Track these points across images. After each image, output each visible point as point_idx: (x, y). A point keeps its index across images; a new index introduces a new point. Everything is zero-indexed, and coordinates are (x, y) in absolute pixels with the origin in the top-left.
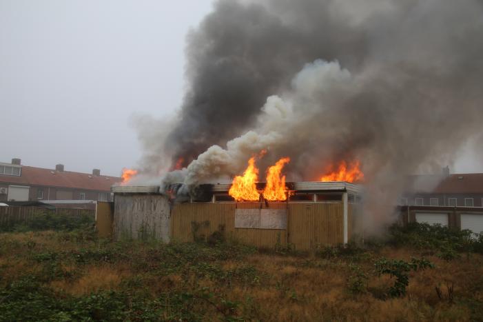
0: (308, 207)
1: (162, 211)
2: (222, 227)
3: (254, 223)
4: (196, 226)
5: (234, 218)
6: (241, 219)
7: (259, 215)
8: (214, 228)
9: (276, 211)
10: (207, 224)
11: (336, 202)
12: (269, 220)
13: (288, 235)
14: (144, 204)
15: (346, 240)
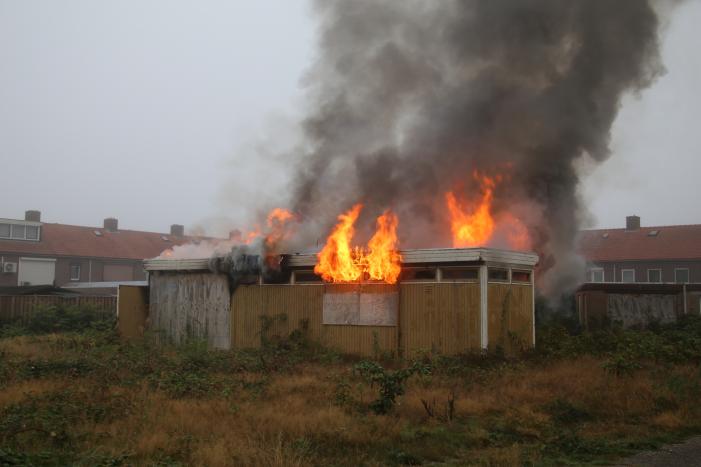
0: (429, 290)
1: (219, 299)
2: (305, 324)
3: (350, 317)
4: (267, 323)
5: (321, 309)
6: (332, 311)
7: (358, 303)
8: (293, 325)
9: (381, 297)
10: (284, 318)
11: (470, 282)
12: (373, 312)
13: (400, 335)
14: (192, 289)
15: (484, 343)
